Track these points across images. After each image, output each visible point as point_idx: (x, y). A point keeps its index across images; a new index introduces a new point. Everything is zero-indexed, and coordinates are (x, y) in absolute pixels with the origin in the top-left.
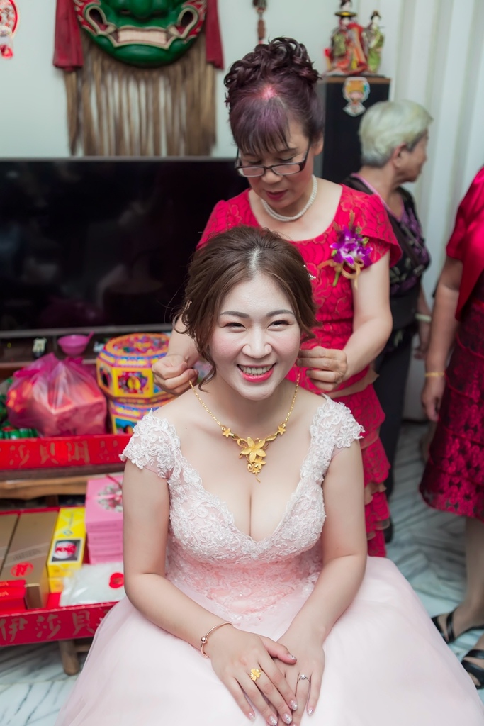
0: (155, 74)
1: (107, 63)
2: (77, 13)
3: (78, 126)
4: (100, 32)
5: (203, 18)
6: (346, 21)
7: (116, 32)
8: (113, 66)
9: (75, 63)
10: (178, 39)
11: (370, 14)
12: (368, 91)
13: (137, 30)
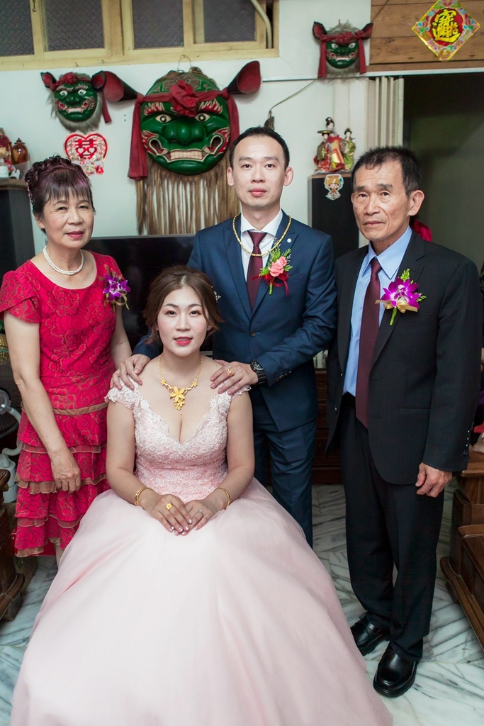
0: (196, 178)
1: (164, 173)
2: (143, 143)
3: (144, 215)
4: (158, 154)
5: (227, 141)
6: (326, 136)
7: (169, 153)
8: (168, 175)
9: (142, 175)
10: (210, 155)
11: (344, 131)
12: (342, 183)
13: (183, 151)
